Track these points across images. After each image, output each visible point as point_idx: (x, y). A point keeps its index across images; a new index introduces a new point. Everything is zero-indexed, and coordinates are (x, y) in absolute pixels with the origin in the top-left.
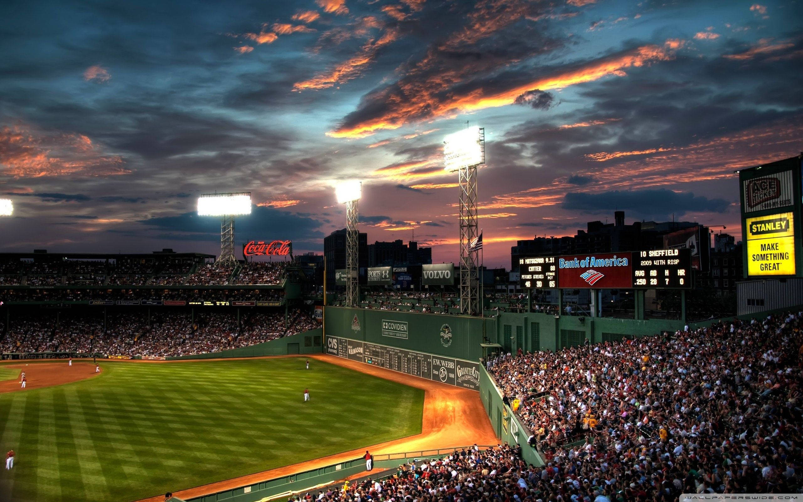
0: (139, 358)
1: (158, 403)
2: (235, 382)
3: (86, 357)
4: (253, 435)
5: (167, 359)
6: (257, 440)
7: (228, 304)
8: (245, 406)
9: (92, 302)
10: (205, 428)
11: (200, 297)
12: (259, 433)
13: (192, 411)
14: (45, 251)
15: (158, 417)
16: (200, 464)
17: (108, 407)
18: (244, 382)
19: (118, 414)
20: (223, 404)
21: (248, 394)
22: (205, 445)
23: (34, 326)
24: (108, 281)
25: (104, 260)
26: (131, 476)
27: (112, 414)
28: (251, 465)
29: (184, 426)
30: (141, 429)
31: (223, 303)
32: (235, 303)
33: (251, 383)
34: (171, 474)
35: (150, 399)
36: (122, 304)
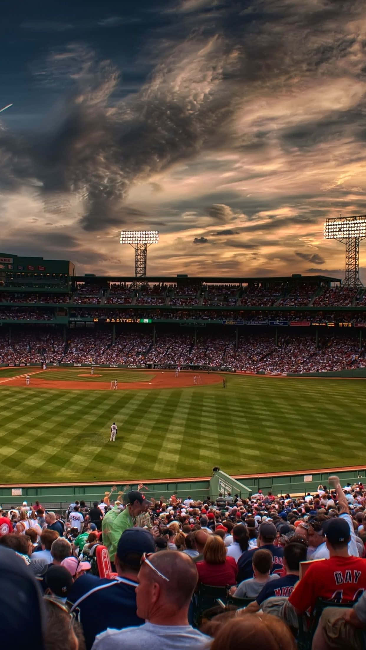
0: (263, 373)
1: (262, 406)
2: (344, 395)
3: (216, 370)
4: (342, 437)
5: (288, 375)
6: (344, 442)
7: (350, 325)
8: (345, 414)
9: (224, 322)
10: (296, 427)
11: (324, 318)
12: (348, 436)
13: (291, 414)
14: (187, 275)
15: (256, 416)
16: (276, 455)
17: (214, 405)
18: (353, 396)
19: (220, 411)
20: (324, 411)
21: (353, 405)
22: (289, 441)
23: (176, 342)
24: (239, 303)
25: (237, 284)
26: (204, 458)
27: (215, 410)
28: (327, 461)
29: (277, 425)
30: (233, 424)
31: (346, 324)
32: (357, 325)
33: (360, 396)
34: (242, 460)
35: (255, 403)
36: (252, 324)
